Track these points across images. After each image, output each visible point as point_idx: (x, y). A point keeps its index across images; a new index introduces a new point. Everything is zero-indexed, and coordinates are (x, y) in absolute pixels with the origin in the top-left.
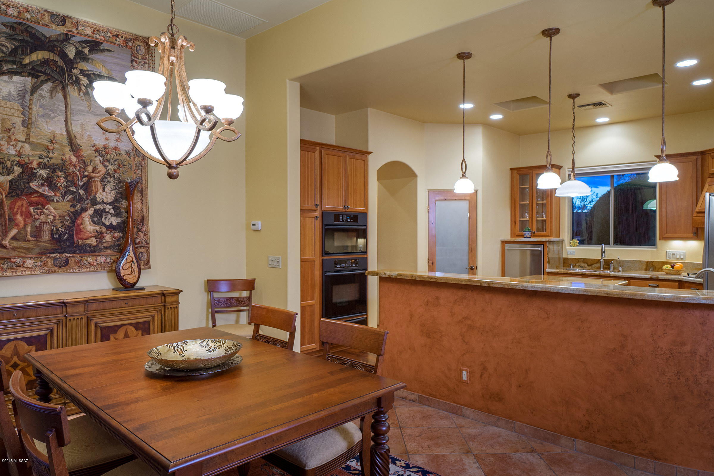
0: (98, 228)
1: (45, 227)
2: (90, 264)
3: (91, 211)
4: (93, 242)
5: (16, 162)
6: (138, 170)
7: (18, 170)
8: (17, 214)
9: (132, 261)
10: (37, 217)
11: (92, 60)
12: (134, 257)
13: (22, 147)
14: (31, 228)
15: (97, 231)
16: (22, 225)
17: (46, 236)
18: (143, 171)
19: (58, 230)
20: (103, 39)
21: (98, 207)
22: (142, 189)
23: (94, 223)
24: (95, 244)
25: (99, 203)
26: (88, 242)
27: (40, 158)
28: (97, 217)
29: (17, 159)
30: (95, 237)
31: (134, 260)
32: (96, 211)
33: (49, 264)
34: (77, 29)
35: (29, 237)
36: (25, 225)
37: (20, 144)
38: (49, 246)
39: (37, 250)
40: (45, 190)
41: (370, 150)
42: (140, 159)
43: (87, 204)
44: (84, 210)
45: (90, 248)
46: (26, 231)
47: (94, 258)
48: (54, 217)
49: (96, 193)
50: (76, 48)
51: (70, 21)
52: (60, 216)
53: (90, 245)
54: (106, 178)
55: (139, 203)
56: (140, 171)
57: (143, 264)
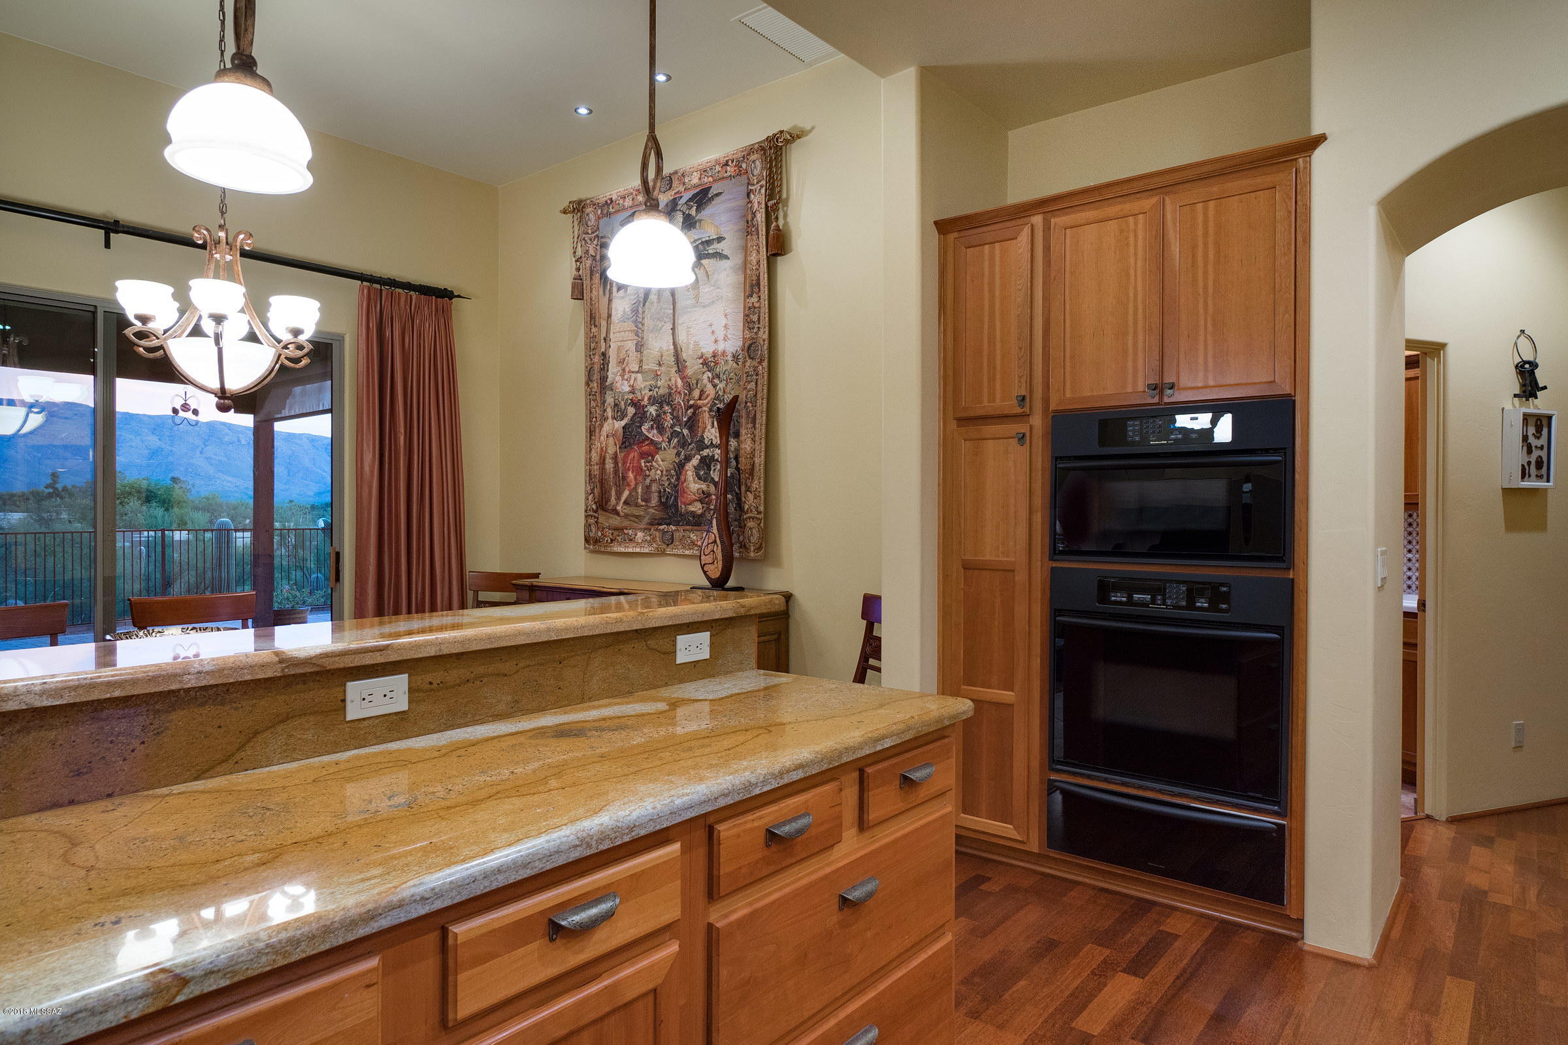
0: (704, 486)
1: (654, 487)
2: (693, 543)
3: (695, 461)
4: (697, 508)
5: (629, 401)
6: (749, 382)
7: (631, 411)
8: (629, 470)
9: (715, 542)
10: (647, 472)
11: (700, 221)
12: (717, 536)
13: (635, 379)
14: (642, 489)
15: (703, 492)
16: (633, 484)
17: (654, 501)
18: (759, 383)
19: (665, 490)
20: (711, 179)
21: (705, 452)
22: (755, 415)
23: (700, 478)
24: (700, 512)
25: (707, 447)
26: (691, 508)
27: (650, 390)
28: (703, 469)
29: (631, 396)
30: (701, 501)
31: (718, 539)
32: (703, 460)
33: (658, 539)
34: (684, 184)
35: (639, 500)
36: (636, 484)
37: (633, 375)
38: (659, 514)
39: (646, 520)
40: (654, 435)
42: (755, 363)
43: (692, 449)
44: (688, 459)
45: (694, 517)
46: (637, 493)
47: (698, 533)
48: (662, 472)
49: (703, 432)
50: (684, 213)
51: (677, 176)
52: (667, 471)
53: (693, 514)
54: (716, 404)
55: (749, 442)
56: (753, 384)
57: (752, 548)
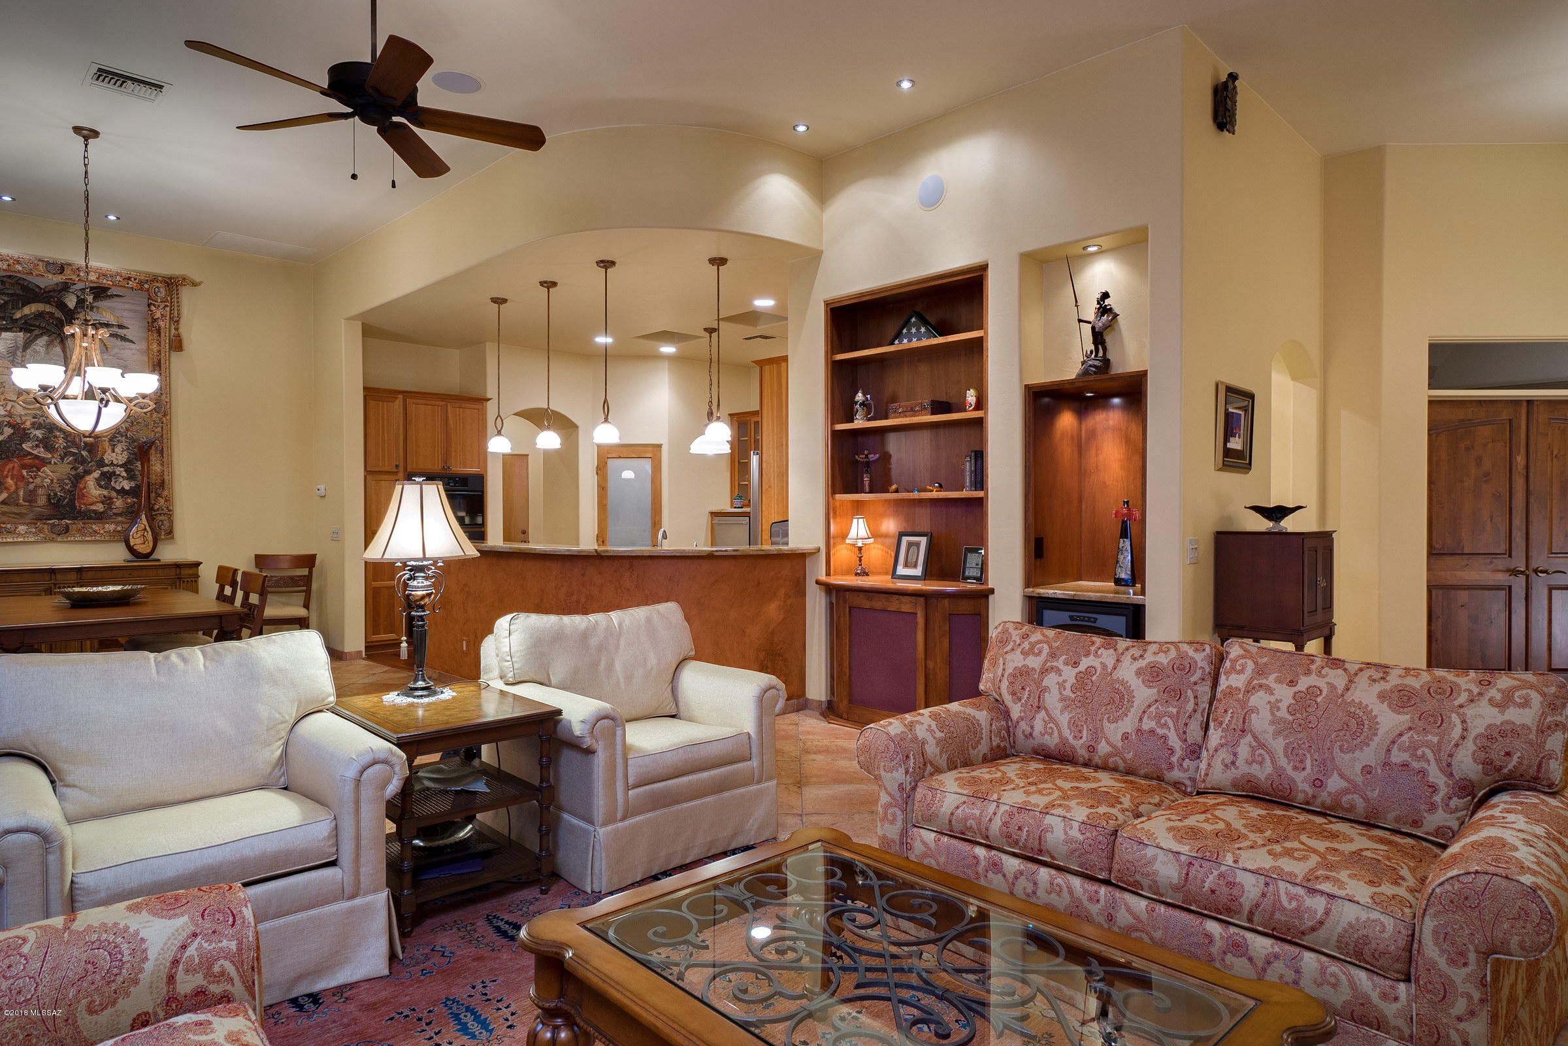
0: (105, 493)
1: (40, 491)
2: (95, 532)
3: (96, 474)
4: (100, 507)
5: (6, 423)
6: (156, 427)
7: (8, 431)
8: (7, 477)
9: (145, 529)
10: (31, 480)
11: (98, 308)
12: (147, 525)
13: (12, 406)
14: (24, 492)
15: (104, 496)
16: (13, 488)
17: (42, 501)
18: (164, 428)
19: (56, 494)
20: (111, 283)
21: (106, 469)
22: (162, 449)
23: (101, 487)
24: (102, 510)
25: (108, 466)
26: (93, 507)
27: (34, 418)
28: (104, 480)
29: (8, 419)
30: (103, 503)
31: (148, 528)
32: (103, 474)
33: (46, 530)
34: (79, 275)
35: (21, 501)
36: (17, 488)
37: (10, 404)
38: (46, 512)
39: (31, 516)
40: (41, 452)
41: (489, 397)
42: (160, 415)
43: (92, 466)
44: (88, 472)
45: (96, 514)
46: (18, 496)
47: (101, 525)
48: (52, 480)
49: (103, 455)
50: (78, 297)
51: (70, 268)
52: (58, 480)
53: (95, 512)
54: (117, 437)
55: (159, 465)
56: (159, 429)
57: (163, 533)
